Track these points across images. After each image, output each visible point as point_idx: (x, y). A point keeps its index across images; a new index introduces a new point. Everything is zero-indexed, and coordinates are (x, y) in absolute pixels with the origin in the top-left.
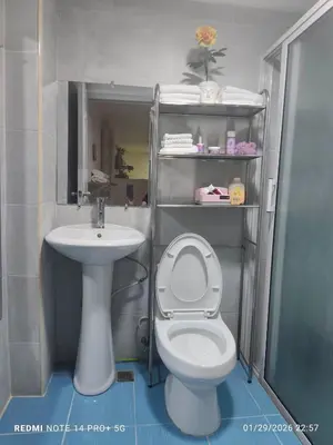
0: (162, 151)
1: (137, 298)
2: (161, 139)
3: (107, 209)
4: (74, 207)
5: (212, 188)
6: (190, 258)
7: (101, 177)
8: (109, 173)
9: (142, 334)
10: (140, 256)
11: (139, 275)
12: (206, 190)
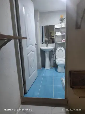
0: (56, 35)
1: (53, 57)
2: (56, 33)
3: (48, 44)
4: (43, 44)
5: (64, 40)
6: (61, 50)
7: (47, 39)
8: (48, 38)
9: (54, 63)
10: (53, 51)
11: (53, 54)
12: (63, 40)
